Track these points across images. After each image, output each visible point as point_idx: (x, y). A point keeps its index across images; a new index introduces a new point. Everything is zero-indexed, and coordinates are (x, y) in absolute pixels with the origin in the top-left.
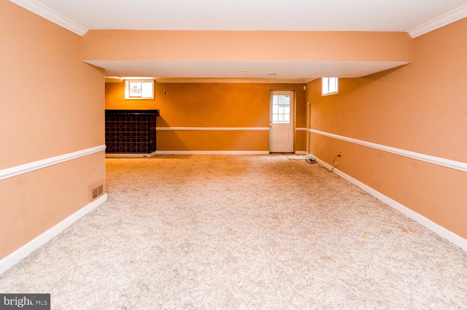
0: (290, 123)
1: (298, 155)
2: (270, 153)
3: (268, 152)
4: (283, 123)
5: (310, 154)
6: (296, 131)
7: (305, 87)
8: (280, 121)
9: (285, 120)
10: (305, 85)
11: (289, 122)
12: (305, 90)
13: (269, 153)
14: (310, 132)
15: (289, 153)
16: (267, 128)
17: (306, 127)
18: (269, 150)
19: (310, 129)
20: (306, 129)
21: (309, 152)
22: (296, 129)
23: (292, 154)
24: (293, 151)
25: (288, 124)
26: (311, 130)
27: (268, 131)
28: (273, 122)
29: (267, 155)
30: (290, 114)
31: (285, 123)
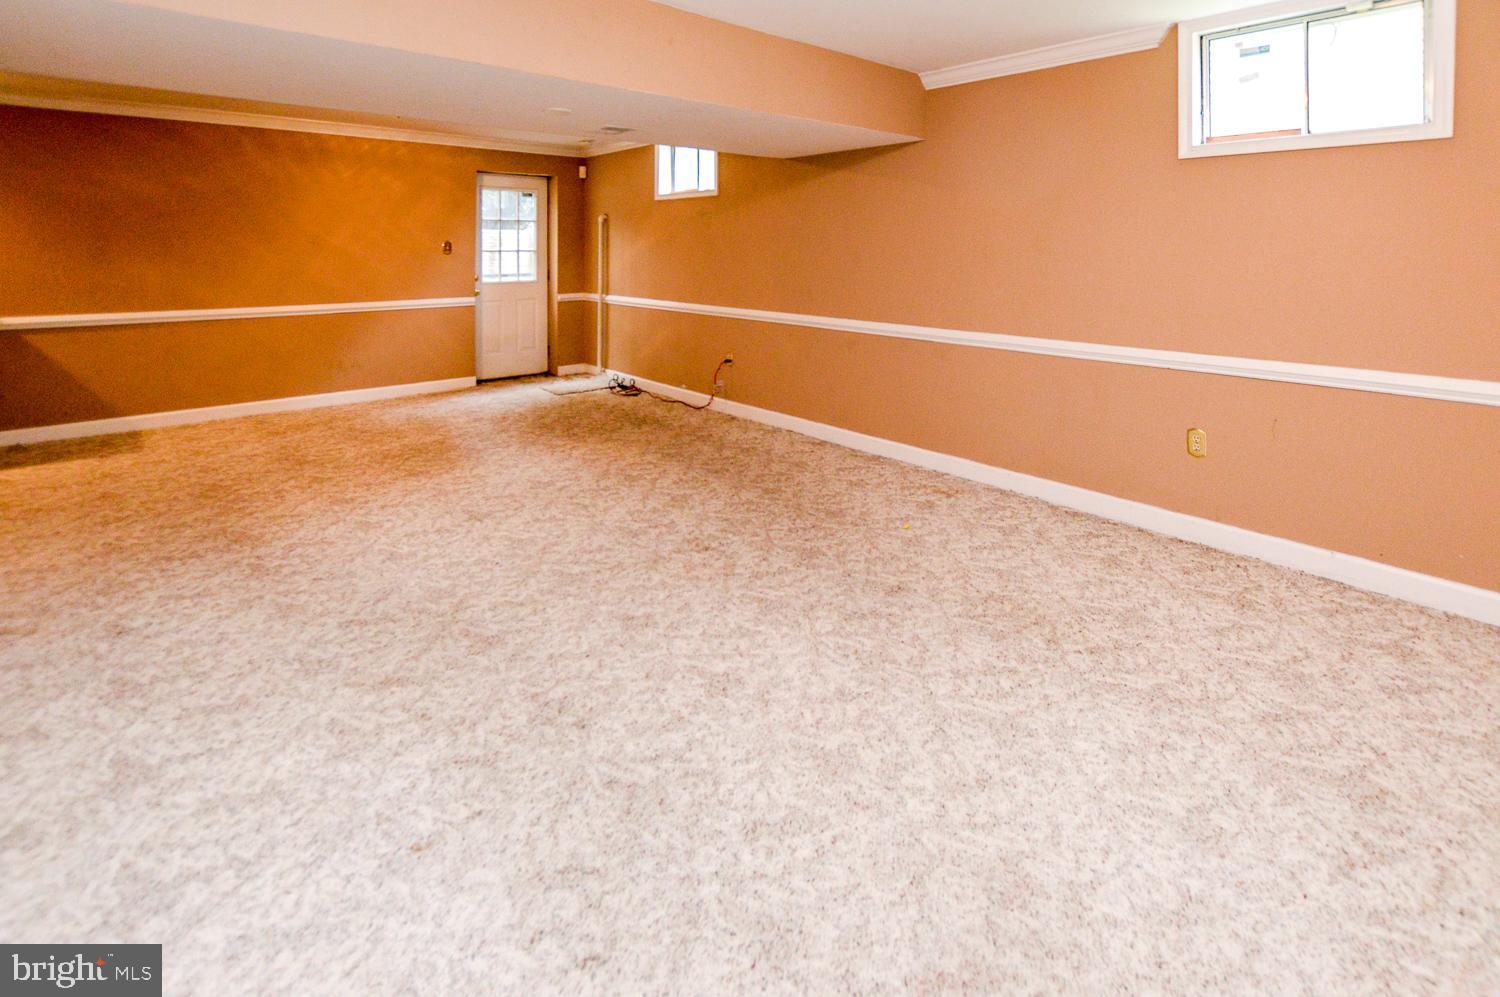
0: (537, 282)
1: (566, 377)
2: (480, 382)
3: (472, 381)
4: (514, 279)
5: (608, 371)
6: (560, 303)
7: (582, 170)
8: (505, 276)
9: (521, 272)
10: (583, 161)
11: (533, 278)
12: (583, 180)
13: (474, 384)
14: (606, 306)
15: (535, 375)
16: (470, 301)
17: (596, 292)
18: (472, 373)
19: (607, 294)
20: (595, 297)
21: (605, 367)
22: (558, 297)
23: (543, 379)
24: (545, 369)
25: (532, 282)
26: (612, 299)
27: (471, 309)
28: (485, 280)
29: (470, 390)
30: (538, 252)
31: (522, 279)
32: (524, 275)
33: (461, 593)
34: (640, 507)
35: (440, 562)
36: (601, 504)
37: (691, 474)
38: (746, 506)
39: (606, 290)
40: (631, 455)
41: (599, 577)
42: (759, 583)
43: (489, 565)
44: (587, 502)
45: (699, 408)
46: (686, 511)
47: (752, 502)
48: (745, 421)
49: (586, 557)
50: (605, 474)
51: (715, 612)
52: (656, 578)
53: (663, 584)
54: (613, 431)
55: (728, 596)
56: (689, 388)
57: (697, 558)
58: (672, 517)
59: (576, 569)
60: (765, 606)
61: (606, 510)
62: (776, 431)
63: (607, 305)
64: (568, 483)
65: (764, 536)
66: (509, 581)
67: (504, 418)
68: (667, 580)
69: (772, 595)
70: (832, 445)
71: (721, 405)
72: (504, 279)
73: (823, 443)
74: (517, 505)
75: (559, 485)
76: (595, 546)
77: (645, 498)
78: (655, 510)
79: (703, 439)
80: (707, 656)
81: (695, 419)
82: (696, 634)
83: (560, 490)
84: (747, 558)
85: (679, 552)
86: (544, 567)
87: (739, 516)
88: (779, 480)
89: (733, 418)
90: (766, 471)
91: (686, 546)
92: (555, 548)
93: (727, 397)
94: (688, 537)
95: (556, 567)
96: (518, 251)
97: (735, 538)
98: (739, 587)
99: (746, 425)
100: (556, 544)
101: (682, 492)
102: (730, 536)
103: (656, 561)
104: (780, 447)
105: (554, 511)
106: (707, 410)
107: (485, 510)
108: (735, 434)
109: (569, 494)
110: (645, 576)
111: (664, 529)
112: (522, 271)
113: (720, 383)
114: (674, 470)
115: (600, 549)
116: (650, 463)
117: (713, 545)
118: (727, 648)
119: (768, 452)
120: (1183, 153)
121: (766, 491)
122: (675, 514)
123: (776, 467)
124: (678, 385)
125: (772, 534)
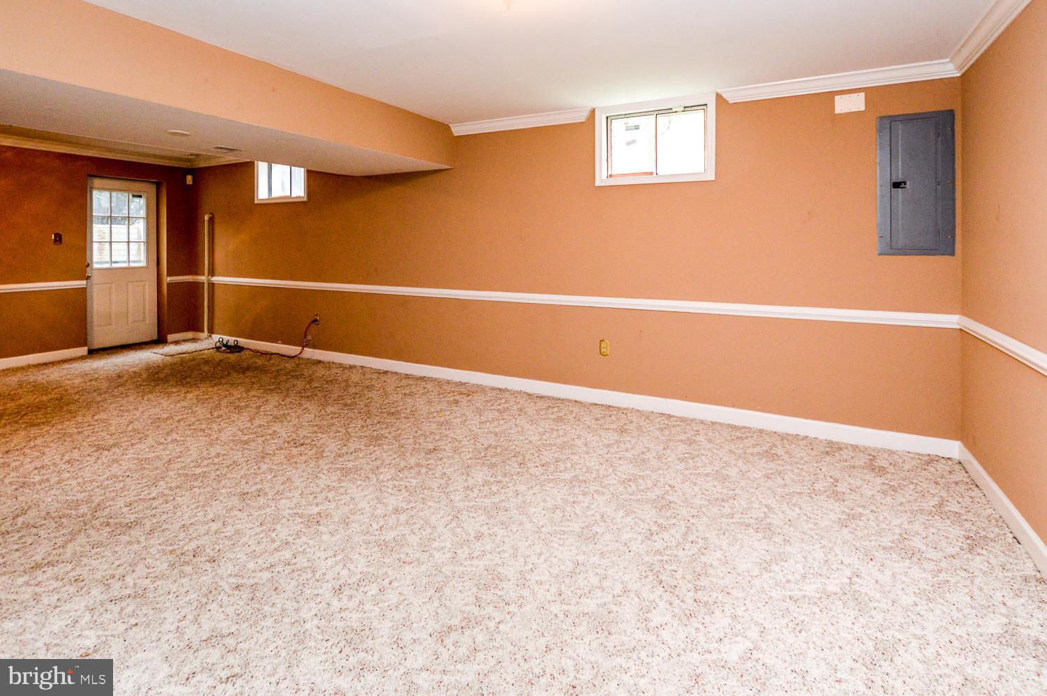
0: (147, 267)
1: (176, 342)
2: (91, 352)
4: (125, 265)
5: (213, 336)
6: (169, 284)
8: (116, 262)
11: (143, 264)
13: (86, 353)
16: (81, 283)
17: (204, 275)
18: (85, 345)
19: (213, 275)
20: (203, 278)
21: (211, 331)
22: (168, 279)
24: (156, 338)
25: (142, 267)
26: (216, 279)
27: (83, 291)
28: (96, 266)
29: (82, 358)
30: (148, 243)
31: (132, 265)
32: (134, 262)
33: (97, 500)
34: (249, 425)
35: (74, 483)
36: (215, 426)
37: (288, 400)
38: (331, 416)
39: (212, 273)
40: (237, 393)
41: (218, 473)
42: (341, 459)
43: (121, 478)
44: (204, 427)
45: (292, 357)
46: (285, 423)
47: (335, 413)
48: (329, 363)
49: (206, 462)
50: (218, 407)
51: (310, 480)
52: (264, 467)
53: (271, 470)
54: (221, 378)
55: (319, 469)
56: (283, 343)
57: (295, 451)
58: (275, 429)
59: (198, 471)
60: (345, 472)
61: (220, 431)
62: (351, 367)
63: (213, 284)
64: (185, 416)
65: (344, 431)
66: (141, 486)
67: (119, 376)
68: (273, 467)
69: (350, 465)
70: (392, 373)
71: (309, 353)
72: (114, 265)
73: (386, 372)
74: (140, 436)
75: (177, 418)
76: (213, 454)
77: (251, 420)
78: (260, 426)
79: (297, 377)
80: (305, 506)
81: (289, 365)
82: (296, 495)
83: (179, 421)
84: (332, 446)
85: (281, 449)
86: (171, 473)
87: (325, 423)
88: (354, 398)
89: (320, 362)
90: (345, 393)
91: (286, 445)
92: (179, 460)
93: (314, 347)
94: (287, 439)
95: (181, 472)
96: (129, 242)
97: (323, 436)
98: (326, 464)
99: (329, 365)
100: (180, 457)
101: (282, 412)
102: (319, 435)
103: (264, 456)
104: (355, 377)
105: (174, 436)
106: (299, 358)
107: (112, 442)
108: (320, 372)
109: (187, 423)
110: (256, 467)
111: (268, 437)
112: (132, 258)
113: (309, 337)
114: (274, 399)
115: (218, 455)
116: (254, 396)
117: (307, 442)
118: (320, 498)
119: (346, 381)
120: (598, 183)
121: (345, 405)
122: (277, 427)
123: (352, 390)
124: (276, 342)
125: (349, 430)
